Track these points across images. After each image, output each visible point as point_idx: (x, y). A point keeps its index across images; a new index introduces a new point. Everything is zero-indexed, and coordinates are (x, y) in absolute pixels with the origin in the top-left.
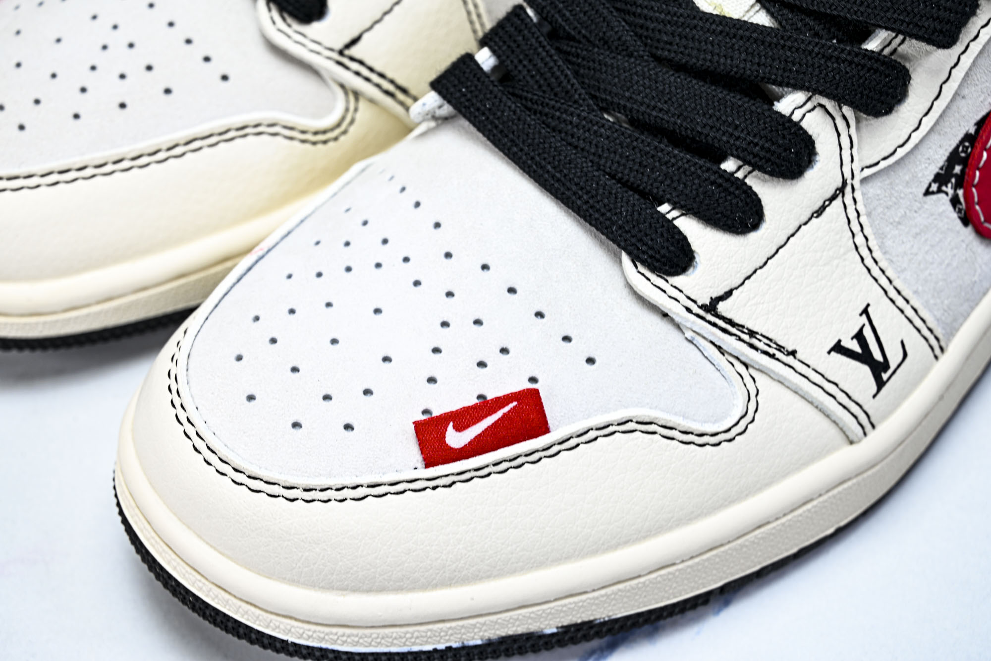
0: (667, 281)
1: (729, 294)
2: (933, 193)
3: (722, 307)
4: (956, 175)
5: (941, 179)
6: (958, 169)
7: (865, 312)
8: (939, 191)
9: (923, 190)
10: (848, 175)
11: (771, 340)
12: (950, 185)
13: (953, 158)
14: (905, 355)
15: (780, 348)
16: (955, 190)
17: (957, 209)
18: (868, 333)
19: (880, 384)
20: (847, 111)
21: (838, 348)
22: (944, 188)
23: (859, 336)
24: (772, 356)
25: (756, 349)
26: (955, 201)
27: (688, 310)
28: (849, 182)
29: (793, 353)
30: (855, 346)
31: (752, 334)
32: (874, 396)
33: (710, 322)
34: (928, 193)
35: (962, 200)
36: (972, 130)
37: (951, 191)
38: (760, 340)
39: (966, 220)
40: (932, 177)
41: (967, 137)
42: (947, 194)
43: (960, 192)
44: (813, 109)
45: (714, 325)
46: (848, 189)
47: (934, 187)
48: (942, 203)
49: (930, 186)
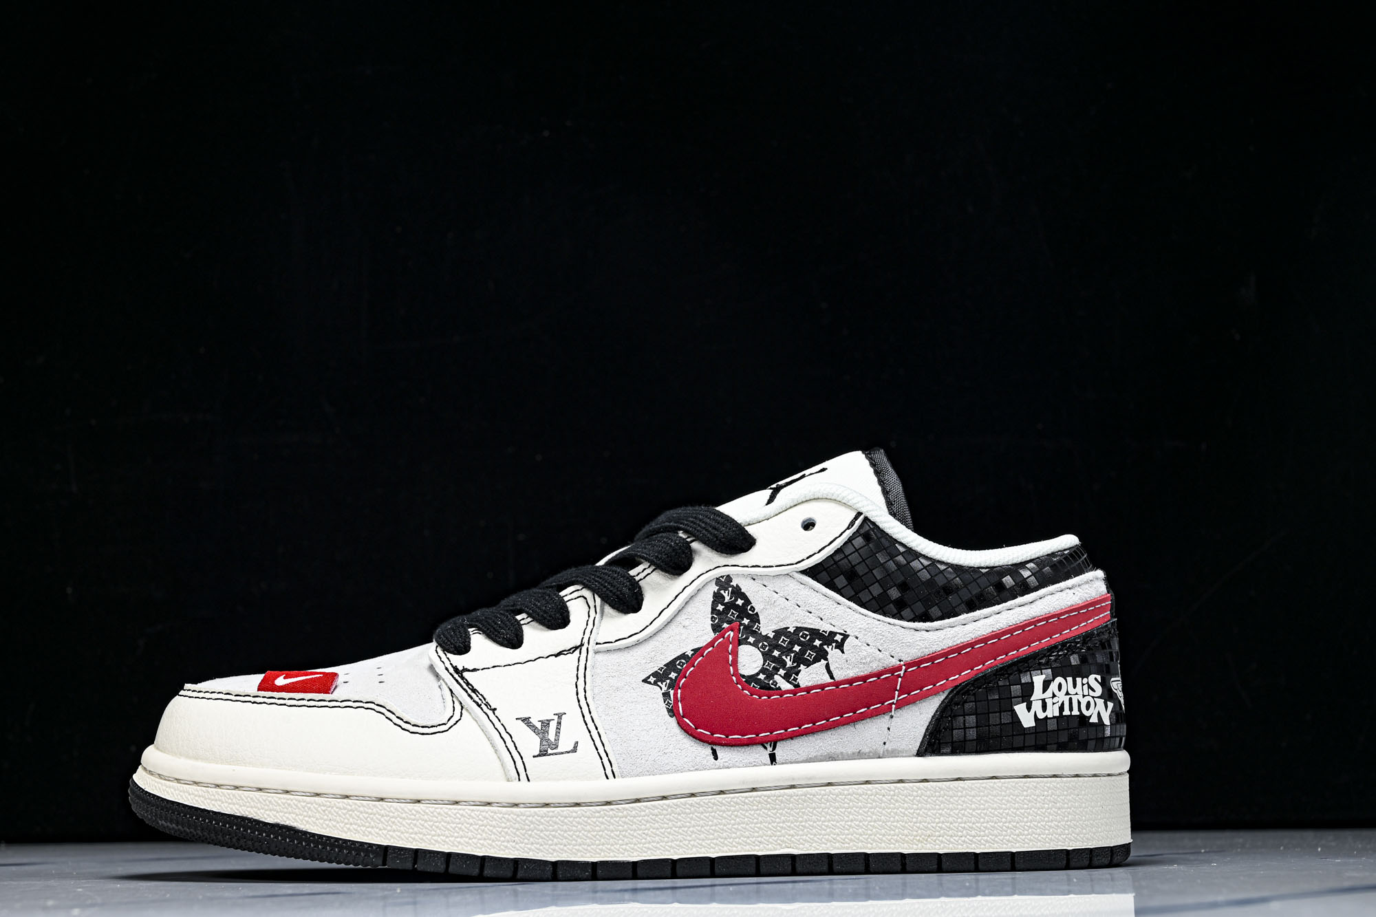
0: (446, 655)
1: (475, 670)
2: (650, 683)
3: (466, 674)
4: (671, 679)
5: (659, 677)
6: (673, 675)
7: (560, 716)
8: (655, 683)
9: (644, 678)
10: (585, 641)
11: (485, 699)
12: (664, 683)
13: (671, 665)
14: (574, 750)
15: (487, 705)
16: (669, 688)
17: (666, 702)
18: (553, 725)
19: (543, 753)
20: (598, 600)
21: (526, 720)
22: (659, 683)
23: (546, 724)
24: (479, 706)
25: (472, 698)
26: (666, 695)
27: (447, 669)
28: (586, 645)
29: (494, 710)
30: (539, 725)
31: (474, 691)
32: (534, 757)
33: (455, 679)
34: (645, 681)
35: (672, 697)
36: (690, 653)
37: (665, 689)
38: (477, 696)
39: (672, 712)
40: (652, 672)
41: (683, 656)
42: (661, 689)
43: (672, 692)
44: (578, 597)
45: (457, 681)
46: (584, 649)
47: (652, 679)
48: (656, 692)
49: (649, 677)
